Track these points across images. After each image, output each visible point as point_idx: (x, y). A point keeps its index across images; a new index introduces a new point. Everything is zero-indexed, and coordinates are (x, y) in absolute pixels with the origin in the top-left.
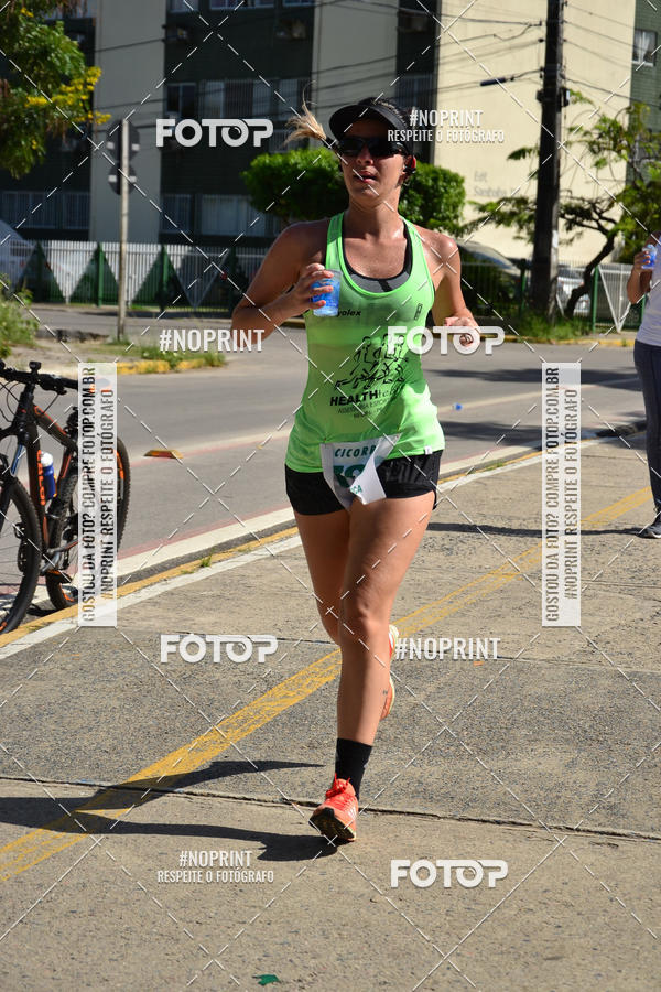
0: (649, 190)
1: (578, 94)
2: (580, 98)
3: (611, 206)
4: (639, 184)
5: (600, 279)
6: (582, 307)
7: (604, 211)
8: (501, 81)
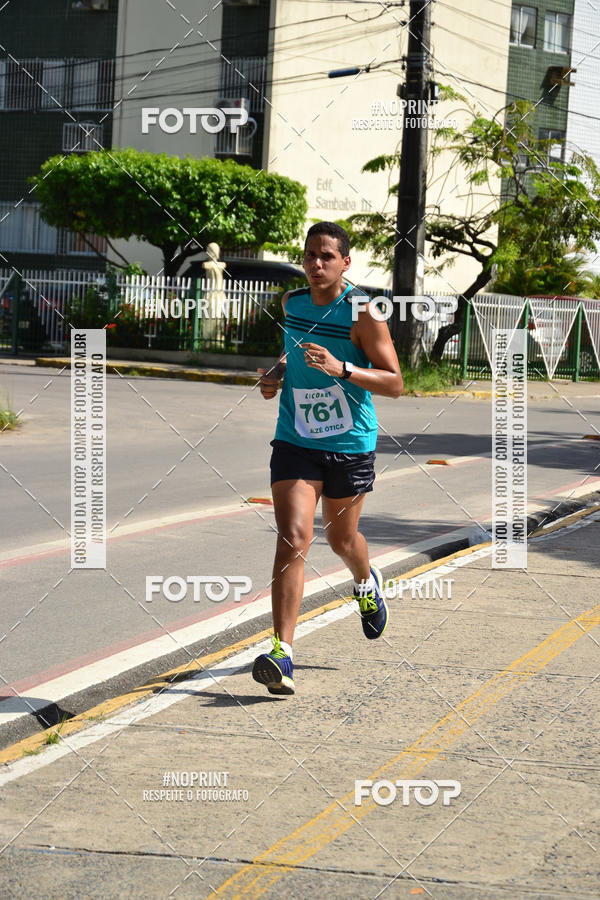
0: (536, 208)
1: (448, 89)
2: (451, 95)
3: (487, 226)
4: (521, 198)
5: (472, 312)
6: (451, 348)
7: (479, 233)
8: (354, 72)
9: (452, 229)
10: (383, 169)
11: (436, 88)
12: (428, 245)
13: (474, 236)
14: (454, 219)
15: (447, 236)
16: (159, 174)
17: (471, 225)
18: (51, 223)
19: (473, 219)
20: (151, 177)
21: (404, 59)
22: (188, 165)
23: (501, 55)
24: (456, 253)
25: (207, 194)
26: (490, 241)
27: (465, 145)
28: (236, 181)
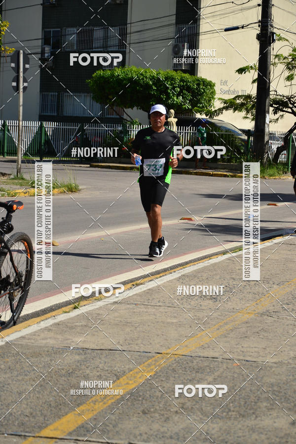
1: (280, 36)
2: (281, 38)
5: (293, 141)
6: (283, 158)
7: (295, 103)
8: (237, 28)
9: (282, 101)
11: (275, 35)
12: (271, 109)
13: (293, 105)
14: (284, 96)
15: (280, 105)
16: (146, 77)
17: (292, 99)
18: (97, 102)
19: (293, 96)
20: (143, 79)
21: (259, 22)
22: (160, 73)
24: (285, 113)
25: (168, 87)
27: (288, 62)
28: (182, 80)
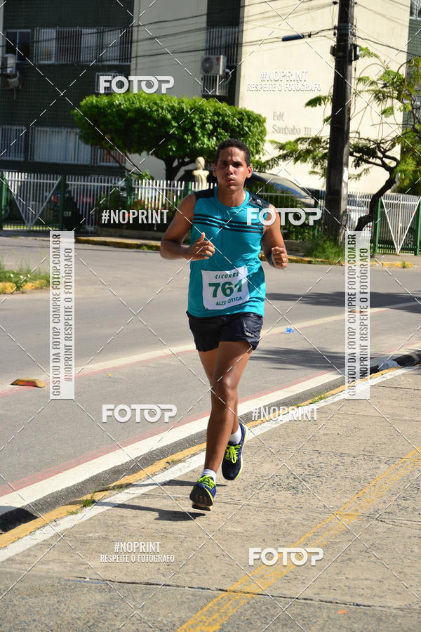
1: (366, 49)
3: (393, 146)
4: (417, 126)
5: (382, 207)
7: (387, 151)
8: (300, 37)
9: (368, 148)
10: (320, 105)
11: (358, 49)
12: (351, 159)
13: (383, 153)
14: (370, 141)
15: (365, 153)
16: (162, 108)
17: (382, 145)
18: (86, 142)
19: (383, 141)
20: (157, 110)
21: (335, 28)
22: (183, 102)
23: (403, 25)
24: (371, 165)
25: (196, 122)
26: (395, 156)
27: (377, 89)
28: (216, 113)
